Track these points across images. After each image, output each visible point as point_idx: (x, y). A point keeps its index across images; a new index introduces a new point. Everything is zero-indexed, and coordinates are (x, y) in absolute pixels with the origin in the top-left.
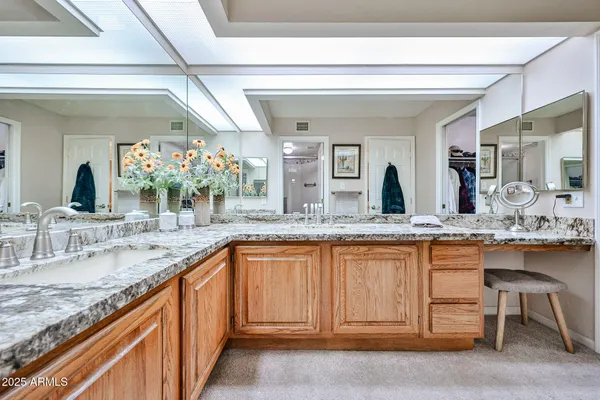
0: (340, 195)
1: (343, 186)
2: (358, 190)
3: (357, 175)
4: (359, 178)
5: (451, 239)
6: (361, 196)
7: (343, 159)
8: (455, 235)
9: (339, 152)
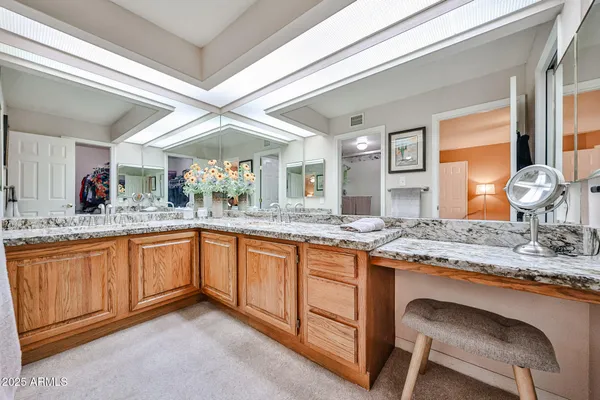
0: (397, 193)
1: (402, 181)
2: (424, 186)
3: (421, 167)
4: (424, 170)
5: (321, 243)
6: (427, 195)
7: (402, 150)
8: (324, 239)
9: (397, 143)
